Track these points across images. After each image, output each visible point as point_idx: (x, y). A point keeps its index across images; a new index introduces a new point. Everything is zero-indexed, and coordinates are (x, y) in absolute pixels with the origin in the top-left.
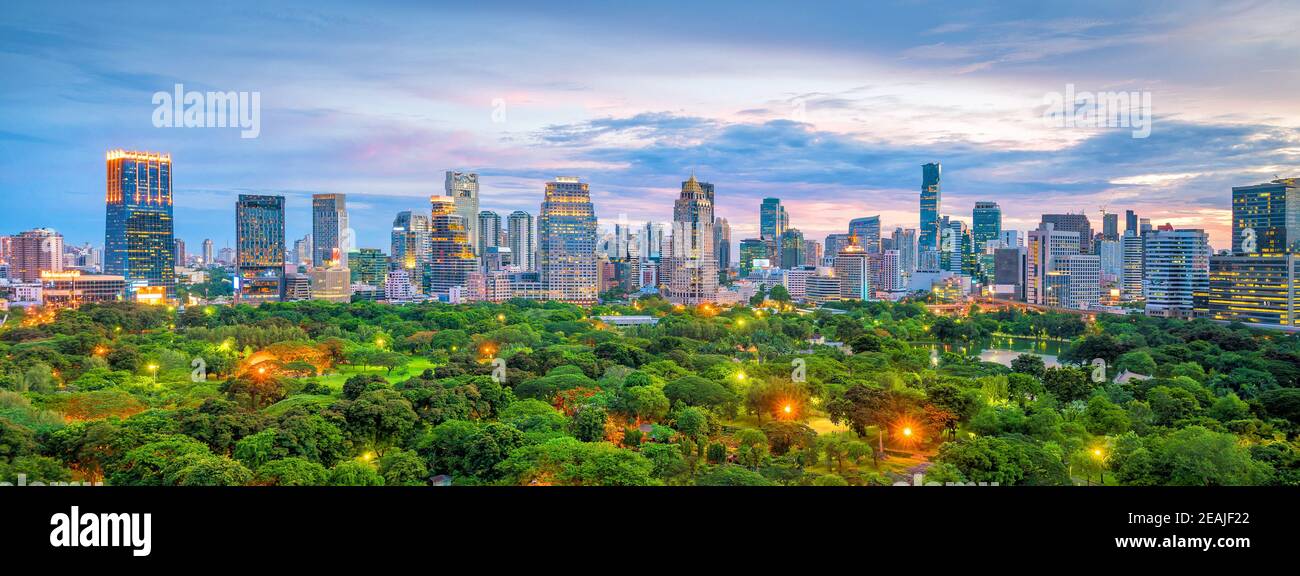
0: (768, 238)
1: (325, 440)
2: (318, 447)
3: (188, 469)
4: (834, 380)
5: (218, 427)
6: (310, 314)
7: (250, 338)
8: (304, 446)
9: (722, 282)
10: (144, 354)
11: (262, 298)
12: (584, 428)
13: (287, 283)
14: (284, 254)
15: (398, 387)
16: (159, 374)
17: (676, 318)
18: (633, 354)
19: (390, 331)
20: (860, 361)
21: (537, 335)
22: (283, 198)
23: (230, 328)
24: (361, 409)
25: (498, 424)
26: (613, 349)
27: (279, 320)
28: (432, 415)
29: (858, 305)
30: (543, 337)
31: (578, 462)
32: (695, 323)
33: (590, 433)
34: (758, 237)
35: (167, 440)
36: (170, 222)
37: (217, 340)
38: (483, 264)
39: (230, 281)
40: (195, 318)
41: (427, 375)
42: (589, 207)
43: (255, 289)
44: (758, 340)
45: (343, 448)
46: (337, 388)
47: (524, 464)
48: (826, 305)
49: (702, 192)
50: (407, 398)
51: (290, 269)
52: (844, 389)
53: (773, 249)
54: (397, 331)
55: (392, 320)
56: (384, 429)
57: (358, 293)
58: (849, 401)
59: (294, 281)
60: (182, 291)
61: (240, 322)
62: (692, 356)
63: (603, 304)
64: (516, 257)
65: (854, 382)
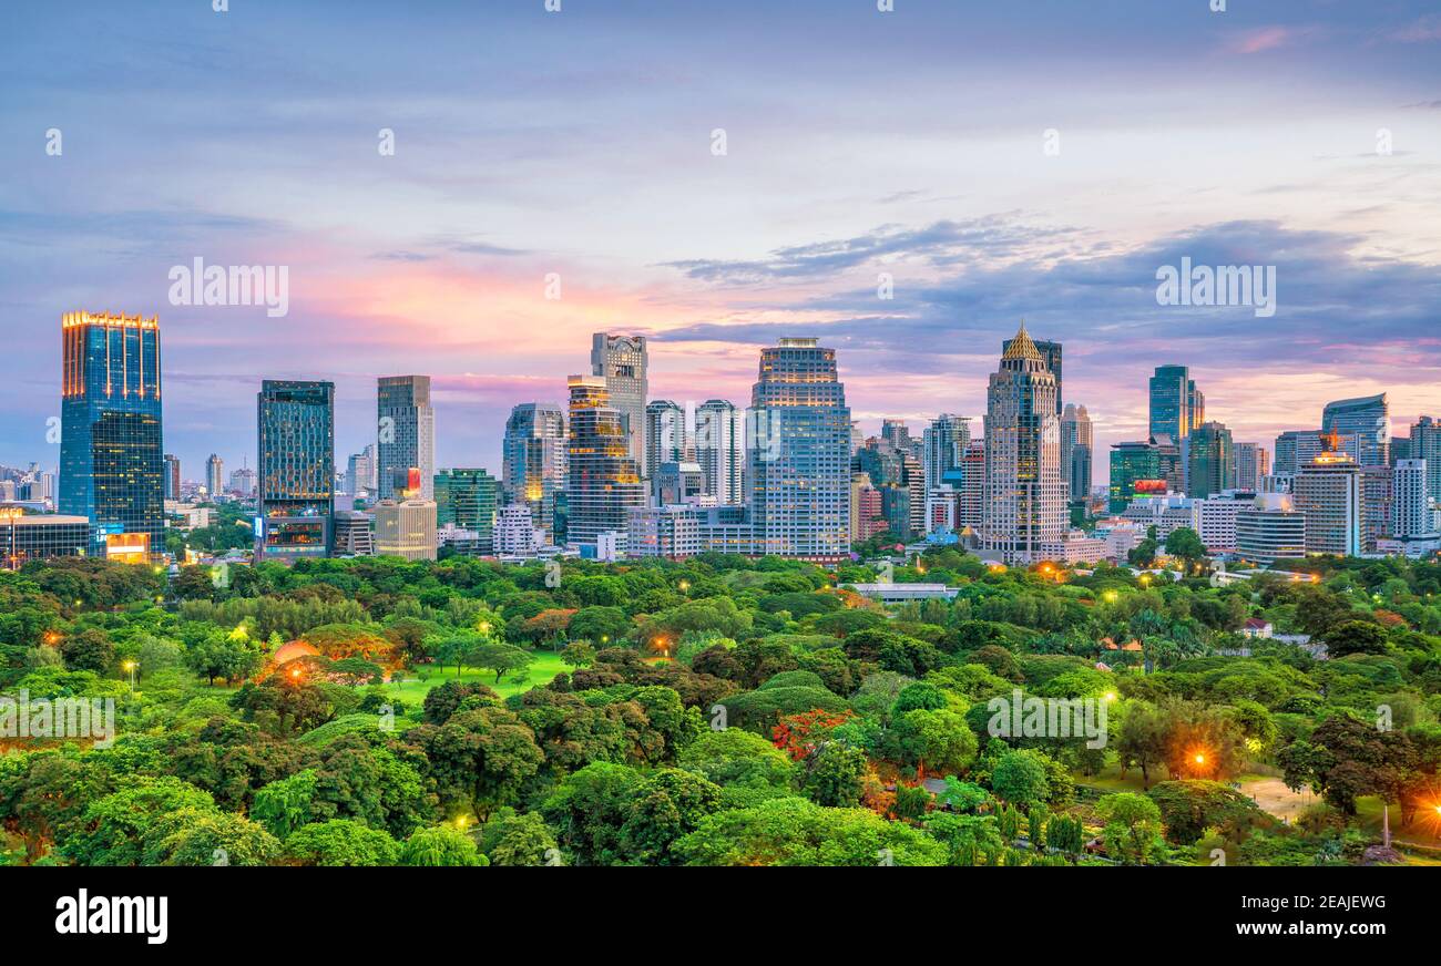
0: (1164, 441)
1: (394, 792)
2: (383, 803)
3: (182, 835)
4: (1291, 707)
5: (227, 765)
6: (372, 579)
7: (279, 618)
8: (362, 801)
9: (1075, 523)
10: (117, 645)
11: (298, 553)
12: (824, 782)
13: (337, 526)
14: (332, 479)
15: (513, 703)
16: (139, 675)
17: (991, 588)
18: (913, 653)
19: (501, 608)
20: (1344, 671)
21: (746, 616)
22: (331, 385)
23: (249, 603)
24: (452, 740)
25: (679, 773)
26: (878, 642)
27: (322, 588)
28: (567, 752)
29: (1340, 566)
30: (755, 622)
31: (814, 841)
32: (1026, 598)
33: (835, 791)
34: (1145, 439)
35: (150, 786)
36: (158, 427)
37: (229, 621)
38: (653, 494)
39: (249, 525)
40: (195, 586)
41: (559, 684)
42: (837, 390)
43: (287, 537)
44: (1144, 628)
45: (423, 805)
46: (414, 704)
47: (721, 842)
48: (1276, 565)
49: (1040, 359)
50: (527, 722)
51: (342, 505)
52: (1311, 726)
53: (1173, 460)
54: (512, 609)
55: (503, 590)
56: (489, 774)
57: (449, 543)
58: (1321, 747)
59: (348, 523)
60: (175, 541)
61: (264, 592)
62: (1018, 658)
63: (861, 562)
64: (708, 478)
65: (1331, 712)
